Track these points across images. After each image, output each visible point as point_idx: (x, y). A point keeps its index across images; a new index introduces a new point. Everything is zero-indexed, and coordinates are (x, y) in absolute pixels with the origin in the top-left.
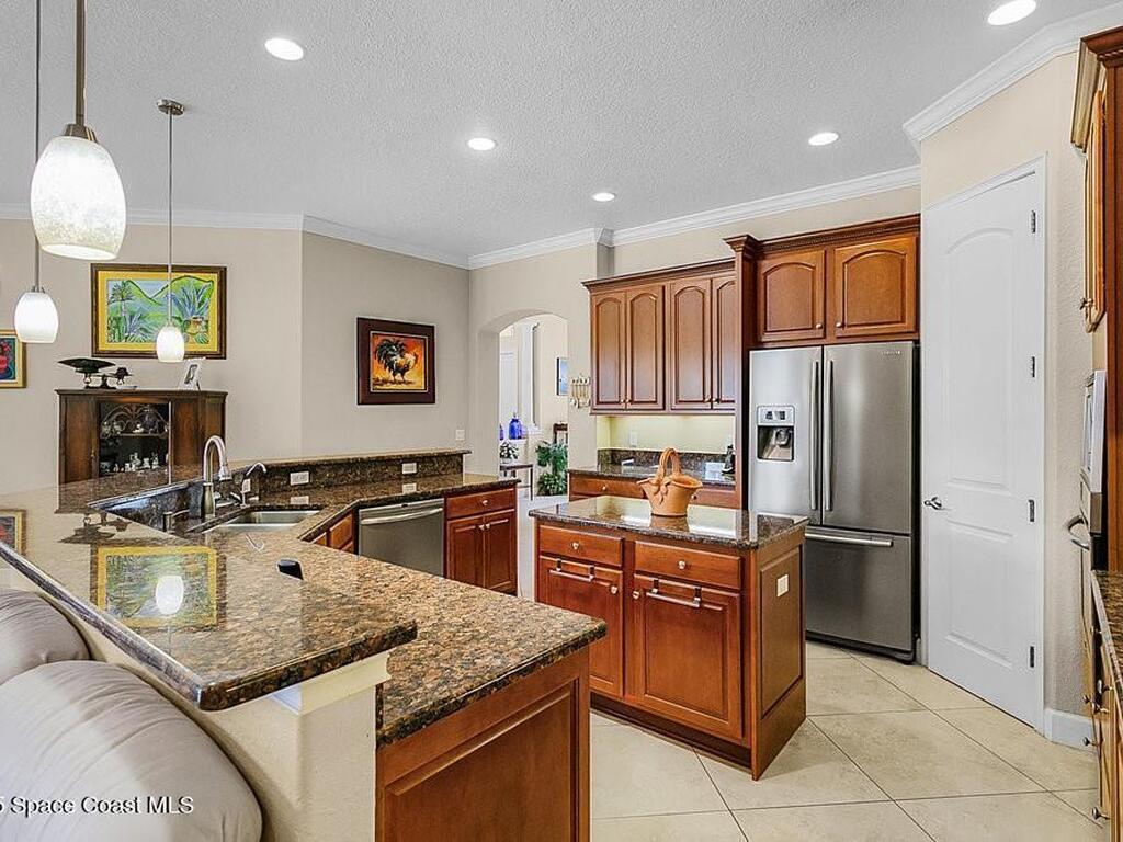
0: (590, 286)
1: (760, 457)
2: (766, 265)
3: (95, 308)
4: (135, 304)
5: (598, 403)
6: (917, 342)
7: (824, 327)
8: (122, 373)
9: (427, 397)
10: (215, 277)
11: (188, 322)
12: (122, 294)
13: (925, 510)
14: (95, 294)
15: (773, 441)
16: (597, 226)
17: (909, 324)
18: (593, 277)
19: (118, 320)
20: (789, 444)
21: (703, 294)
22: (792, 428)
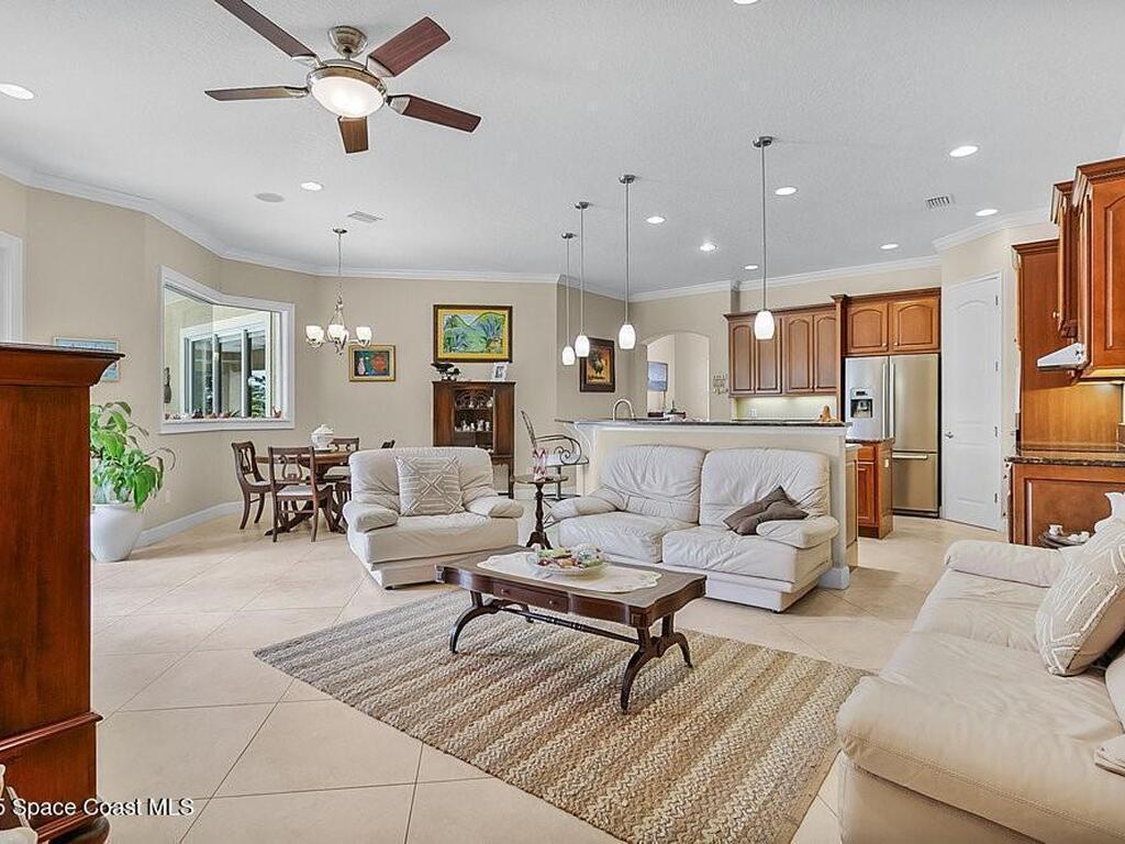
0: (727, 317)
1: (852, 416)
2: (853, 309)
3: (436, 332)
4: (460, 329)
5: (735, 390)
6: (940, 354)
7: (887, 345)
8: (457, 372)
9: (610, 388)
10: (506, 312)
11: (491, 340)
12: (452, 323)
13: (944, 439)
14: (436, 324)
15: (859, 407)
16: (732, 279)
17: (935, 344)
18: (729, 312)
19: (449, 339)
20: (870, 409)
21: (808, 324)
22: (871, 400)
